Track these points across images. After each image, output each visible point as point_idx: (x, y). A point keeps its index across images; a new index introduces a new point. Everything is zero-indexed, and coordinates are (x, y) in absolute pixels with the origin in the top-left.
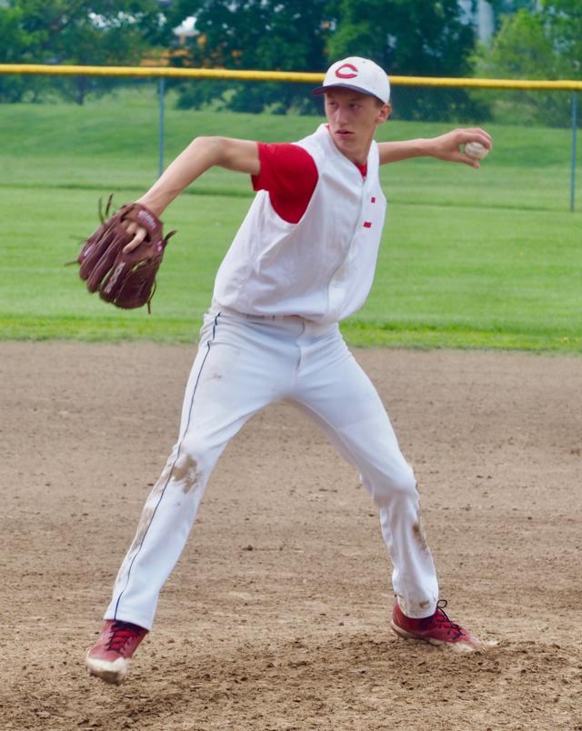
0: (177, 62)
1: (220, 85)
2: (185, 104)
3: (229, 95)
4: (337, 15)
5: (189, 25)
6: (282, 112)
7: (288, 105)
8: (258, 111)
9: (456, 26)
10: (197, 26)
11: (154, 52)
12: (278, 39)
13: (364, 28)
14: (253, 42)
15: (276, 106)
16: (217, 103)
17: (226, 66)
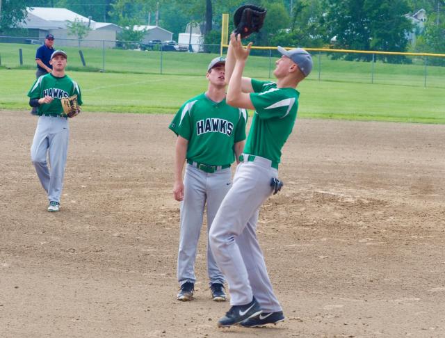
0: (331, 48)
1: (343, 54)
2: (333, 59)
3: (345, 56)
4: (372, 36)
5: (334, 38)
6: (358, 61)
7: (360, 59)
8: (352, 60)
9: (403, 39)
10: (337, 38)
11: (326, 45)
12: (357, 42)
13: (380, 39)
14: (351, 43)
15: (357, 59)
16: (341, 58)
17: (344, 49)
